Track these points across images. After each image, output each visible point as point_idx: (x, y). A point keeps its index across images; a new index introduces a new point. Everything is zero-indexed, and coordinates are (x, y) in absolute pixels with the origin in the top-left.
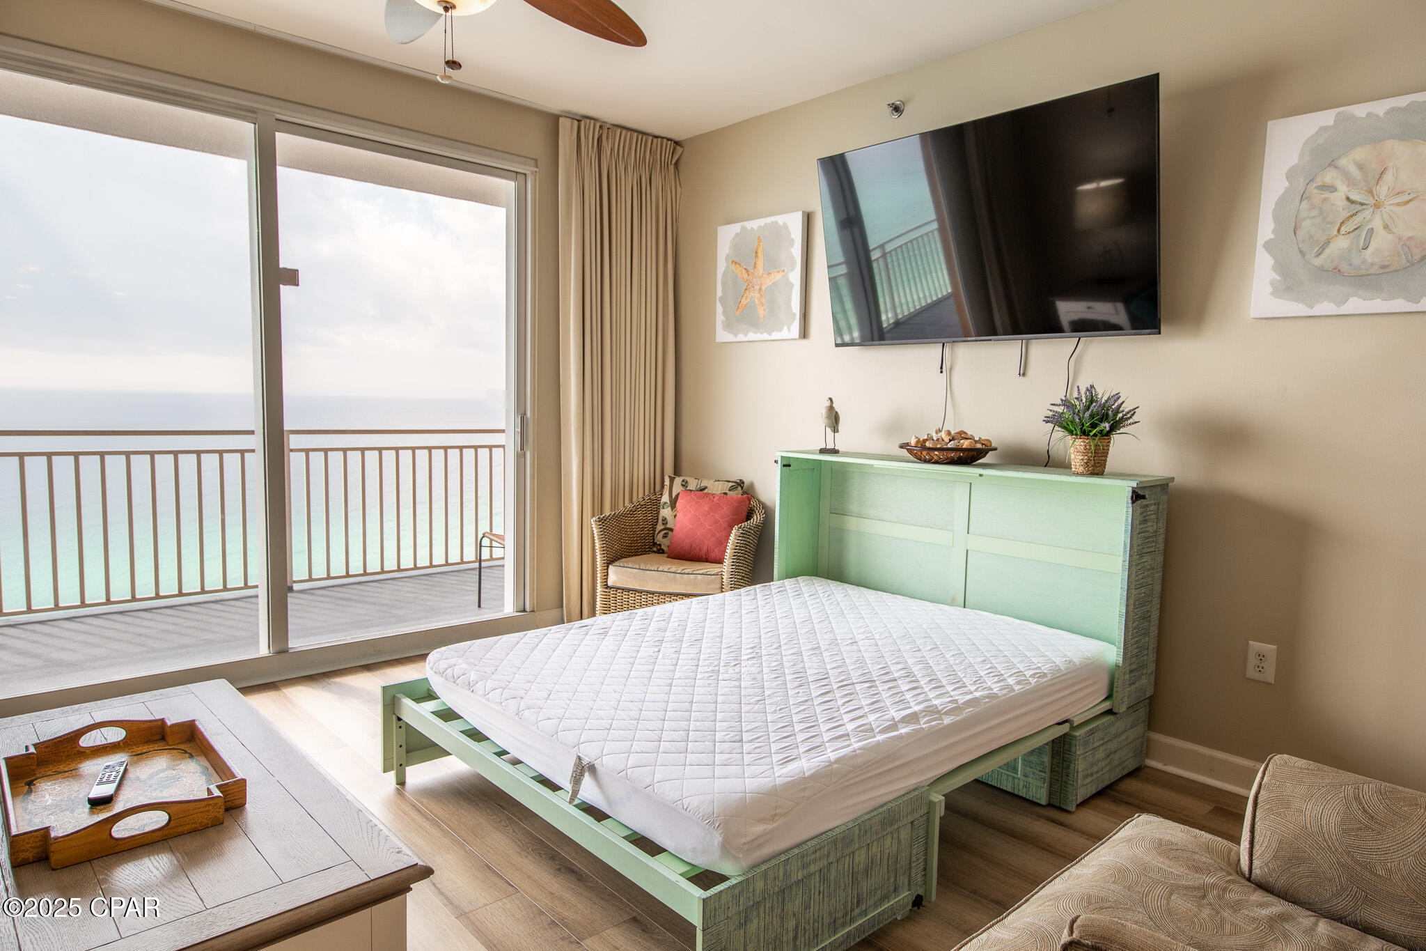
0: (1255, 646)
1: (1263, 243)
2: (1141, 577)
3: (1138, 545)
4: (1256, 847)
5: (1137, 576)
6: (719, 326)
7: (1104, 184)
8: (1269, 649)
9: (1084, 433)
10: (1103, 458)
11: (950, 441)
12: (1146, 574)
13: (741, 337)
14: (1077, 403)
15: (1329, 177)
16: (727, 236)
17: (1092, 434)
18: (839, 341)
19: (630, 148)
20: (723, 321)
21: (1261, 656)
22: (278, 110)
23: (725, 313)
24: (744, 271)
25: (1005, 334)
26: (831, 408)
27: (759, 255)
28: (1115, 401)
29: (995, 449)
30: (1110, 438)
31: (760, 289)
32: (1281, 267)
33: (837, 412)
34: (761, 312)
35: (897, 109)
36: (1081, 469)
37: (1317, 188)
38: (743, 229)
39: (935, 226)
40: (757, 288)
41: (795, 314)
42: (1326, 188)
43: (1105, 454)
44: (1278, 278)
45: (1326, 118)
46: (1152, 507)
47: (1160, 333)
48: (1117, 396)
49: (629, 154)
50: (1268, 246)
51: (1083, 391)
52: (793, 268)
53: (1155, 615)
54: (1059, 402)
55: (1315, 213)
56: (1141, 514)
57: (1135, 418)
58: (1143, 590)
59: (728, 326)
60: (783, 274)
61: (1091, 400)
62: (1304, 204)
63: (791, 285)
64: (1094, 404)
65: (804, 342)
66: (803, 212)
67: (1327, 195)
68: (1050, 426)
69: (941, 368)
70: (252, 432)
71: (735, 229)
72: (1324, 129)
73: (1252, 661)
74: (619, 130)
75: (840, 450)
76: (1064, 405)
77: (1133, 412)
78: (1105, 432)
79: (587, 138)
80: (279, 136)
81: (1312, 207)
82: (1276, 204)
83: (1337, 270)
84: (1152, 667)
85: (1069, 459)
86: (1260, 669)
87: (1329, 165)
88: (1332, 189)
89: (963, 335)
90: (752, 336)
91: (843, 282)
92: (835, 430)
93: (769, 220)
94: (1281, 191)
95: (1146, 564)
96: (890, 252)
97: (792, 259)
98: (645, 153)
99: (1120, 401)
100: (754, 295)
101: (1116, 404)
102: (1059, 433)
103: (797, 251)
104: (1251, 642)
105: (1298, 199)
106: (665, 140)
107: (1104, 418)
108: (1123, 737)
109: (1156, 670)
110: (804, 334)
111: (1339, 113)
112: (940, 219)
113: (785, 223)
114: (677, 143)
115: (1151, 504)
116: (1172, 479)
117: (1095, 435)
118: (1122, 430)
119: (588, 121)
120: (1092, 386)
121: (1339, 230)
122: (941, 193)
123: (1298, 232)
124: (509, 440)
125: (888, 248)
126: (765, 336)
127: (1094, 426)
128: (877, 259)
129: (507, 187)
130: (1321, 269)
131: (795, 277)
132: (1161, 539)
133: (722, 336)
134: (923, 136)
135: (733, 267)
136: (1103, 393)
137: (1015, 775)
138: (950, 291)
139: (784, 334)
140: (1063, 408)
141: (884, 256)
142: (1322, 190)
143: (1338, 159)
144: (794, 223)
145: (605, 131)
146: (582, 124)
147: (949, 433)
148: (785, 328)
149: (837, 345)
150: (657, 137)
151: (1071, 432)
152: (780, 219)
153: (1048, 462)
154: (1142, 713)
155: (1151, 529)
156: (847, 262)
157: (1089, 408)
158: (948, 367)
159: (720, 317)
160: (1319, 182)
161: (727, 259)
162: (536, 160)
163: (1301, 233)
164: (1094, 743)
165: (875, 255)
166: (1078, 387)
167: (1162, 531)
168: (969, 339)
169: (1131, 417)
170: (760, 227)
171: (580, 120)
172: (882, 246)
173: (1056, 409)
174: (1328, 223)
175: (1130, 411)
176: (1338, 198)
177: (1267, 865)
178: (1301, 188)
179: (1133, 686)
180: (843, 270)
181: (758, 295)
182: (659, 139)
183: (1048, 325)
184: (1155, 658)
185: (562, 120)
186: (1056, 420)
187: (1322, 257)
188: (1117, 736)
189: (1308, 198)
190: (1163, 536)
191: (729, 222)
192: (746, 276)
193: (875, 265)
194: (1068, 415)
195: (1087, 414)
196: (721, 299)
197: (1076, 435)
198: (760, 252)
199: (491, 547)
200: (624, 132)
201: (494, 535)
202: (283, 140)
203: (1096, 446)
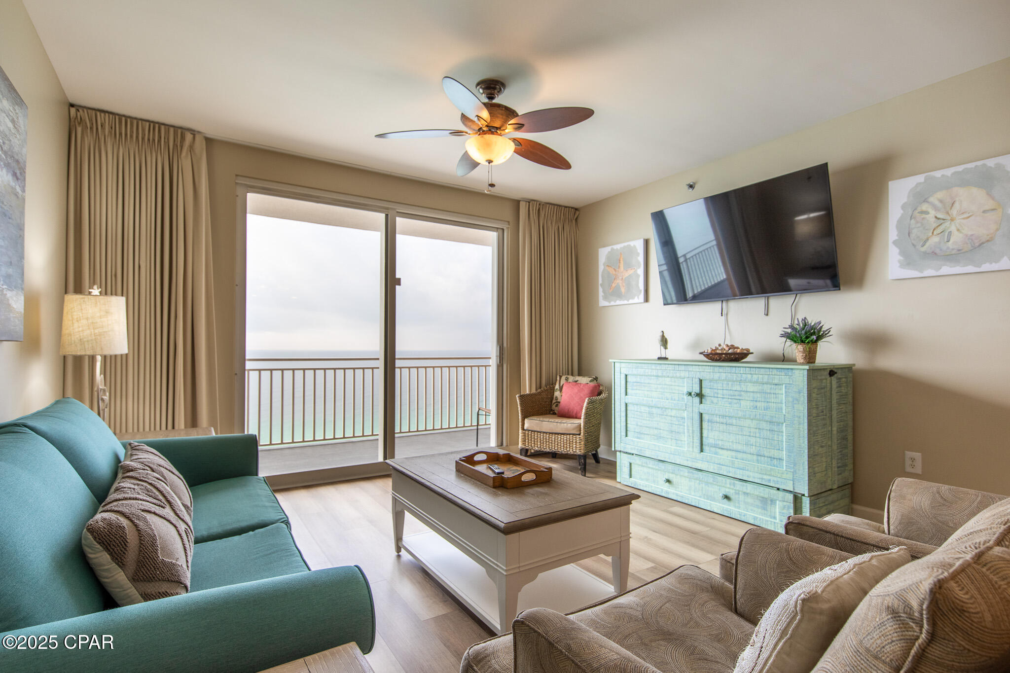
0: (909, 454)
1: (892, 241)
2: (840, 416)
3: (837, 399)
4: (891, 520)
5: (837, 415)
6: (601, 298)
7: (812, 215)
8: (918, 455)
9: (803, 342)
10: (814, 355)
11: (729, 349)
12: (843, 415)
13: (613, 303)
14: (798, 327)
15: (925, 207)
16: (603, 254)
17: (806, 342)
18: (665, 303)
19: (553, 213)
20: (602, 296)
21: (913, 460)
22: (398, 208)
23: (604, 291)
24: (613, 270)
25: (758, 294)
26: (663, 336)
27: (621, 261)
28: (819, 325)
29: (752, 353)
30: (817, 344)
31: (622, 279)
32: (903, 253)
33: (666, 339)
34: (623, 290)
35: (691, 186)
36: (802, 361)
37: (919, 213)
38: (612, 249)
39: (714, 243)
40: (621, 278)
41: (641, 291)
42: (922, 212)
43: (815, 352)
44: (902, 258)
45: (920, 178)
46: (844, 380)
47: (840, 289)
48: (820, 323)
49: (553, 216)
50: (895, 243)
51: (800, 320)
52: (639, 267)
53: (850, 437)
54: (788, 327)
55: (919, 225)
56: (837, 382)
57: (830, 334)
58: (842, 423)
59: (606, 298)
60: (634, 270)
61: (805, 325)
62: (913, 221)
63: (638, 276)
64: (807, 326)
65: (646, 304)
66: (644, 239)
67: (924, 216)
68: (784, 339)
69: (722, 313)
70: (378, 359)
71: (608, 249)
72: (918, 184)
73: (908, 462)
74: (548, 205)
75: (669, 358)
76: (790, 328)
77: (829, 330)
78: (814, 341)
79: (533, 210)
80: (398, 219)
81: (917, 222)
82: (898, 221)
83: (934, 253)
84: (851, 466)
85: (795, 356)
86: (913, 466)
87: (924, 201)
88: (927, 213)
89: (734, 296)
90: (618, 302)
91: (666, 274)
92: (666, 348)
93: (626, 244)
94: (899, 215)
95: (843, 409)
96: (689, 258)
97: (639, 263)
98: (561, 215)
99: (821, 325)
100: (619, 281)
101: (819, 327)
102: (789, 342)
103: (641, 258)
104: (906, 452)
105: (909, 218)
106: (570, 209)
107: (814, 333)
108: (836, 504)
109: (854, 468)
110: (647, 300)
111: (927, 176)
112: (717, 239)
113: (634, 246)
114: (576, 209)
115: (843, 378)
116: (854, 365)
117: (808, 342)
118: (823, 340)
119: (533, 202)
120: (805, 318)
121: (933, 233)
122: (717, 225)
123: (911, 235)
124: (493, 362)
125: (688, 256)
126: (626, 302)
127: (807, 338)
128: (682, 263)
129: (493, 236)
130: (925, 253)
131: (641, 271)
132: (850, 397)
133: (602, 303)
134: (706, 199)
135: (607, 268)
136: (812, 321)
137: (775, 521)
138: (725, 277)
139: (636, 300)
140: (790, 330)
141: (686, 260)
142: (922, 214)
143: (928, 198)
144: (639, 245)
145: (542, 206)
146: (531, 203)
147: (727, 346)
148: (636, 298)
149: (664, 305)
150: (566, 207)
151: (795, 342)
152: (632, 243)
153: (784, 359)
154: (847, 492)
155: (843, 391)
156: (667, 264)
157: (804, 328)
158: (726, 313)
159: (601, 294)
160: (919, 209)
161: (604, 264)
162: (509, 222)
163: (913, 236)
164: (819, 504)
165: (681, 260)
166: (798, 319)
167: (851, 392)
168: (736, 298)
169: (828, 333)
170: (621, 248)
171: (529, 202)
172: (684, 256)
173: (786, 330)
174: (927, 230)
175: (827, 330)
176: (930, 217)
177: (896, 528)
178: (910, 213)
179: (840, 476)
180: (665, 267)
181: (621, 282)
182: (568, 208)
183: (783, 288)
184: (852, 462)
185: (521, 202)
186: (787, 336)
187: (925, 247)
188: (833, 502)
189: (915, 218)
190: (851, 395)
191: (604, 246)
192: (614, 272)
193: (681, 265)
194: (793, 333)
195: (803, 332)
196: (601, 285)
197: (798, 343)
198: (621, 259)
199: (486, 415)
200: (550, 206)
201: (488, 410)
202: (400, 221)
203: (809, 348)
